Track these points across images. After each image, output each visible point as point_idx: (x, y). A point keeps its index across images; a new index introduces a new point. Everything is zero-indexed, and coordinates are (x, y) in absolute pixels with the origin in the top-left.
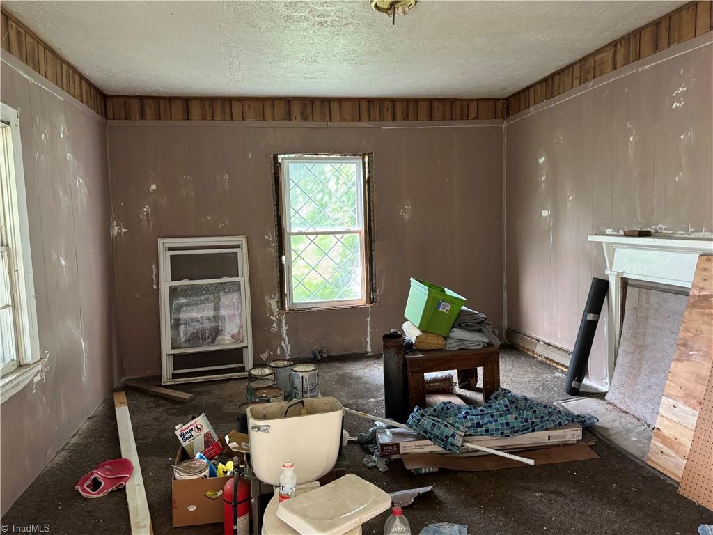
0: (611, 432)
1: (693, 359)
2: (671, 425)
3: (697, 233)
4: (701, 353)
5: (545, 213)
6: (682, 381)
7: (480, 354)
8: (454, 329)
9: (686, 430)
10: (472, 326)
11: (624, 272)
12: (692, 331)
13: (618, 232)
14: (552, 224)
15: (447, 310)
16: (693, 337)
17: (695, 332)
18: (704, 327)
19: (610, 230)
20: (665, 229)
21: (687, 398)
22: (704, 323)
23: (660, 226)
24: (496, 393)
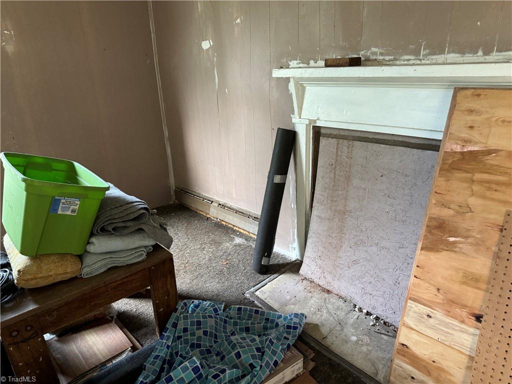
0: (324, 331)
1: (458, 249)
2: (426, 341)
3: (434, 57)
4: (469, 240)
5: (206, 45)
6: (440, 279)
7: (144, 269)
8: (93, 240)
9: (451, 351)
10: (125, 227)
11: (318, 119)
12: (452, 206)
13: (309, 64)
14: (215, 59)
15: (73, 211)
16: (454, 216)
17: (458, 208)
18: (473, 201)
19: (295, 62)
20: (381, 54)
21: (451, 306)
22: (472, 194)
23: (374, 49)
24: (174, 315)
